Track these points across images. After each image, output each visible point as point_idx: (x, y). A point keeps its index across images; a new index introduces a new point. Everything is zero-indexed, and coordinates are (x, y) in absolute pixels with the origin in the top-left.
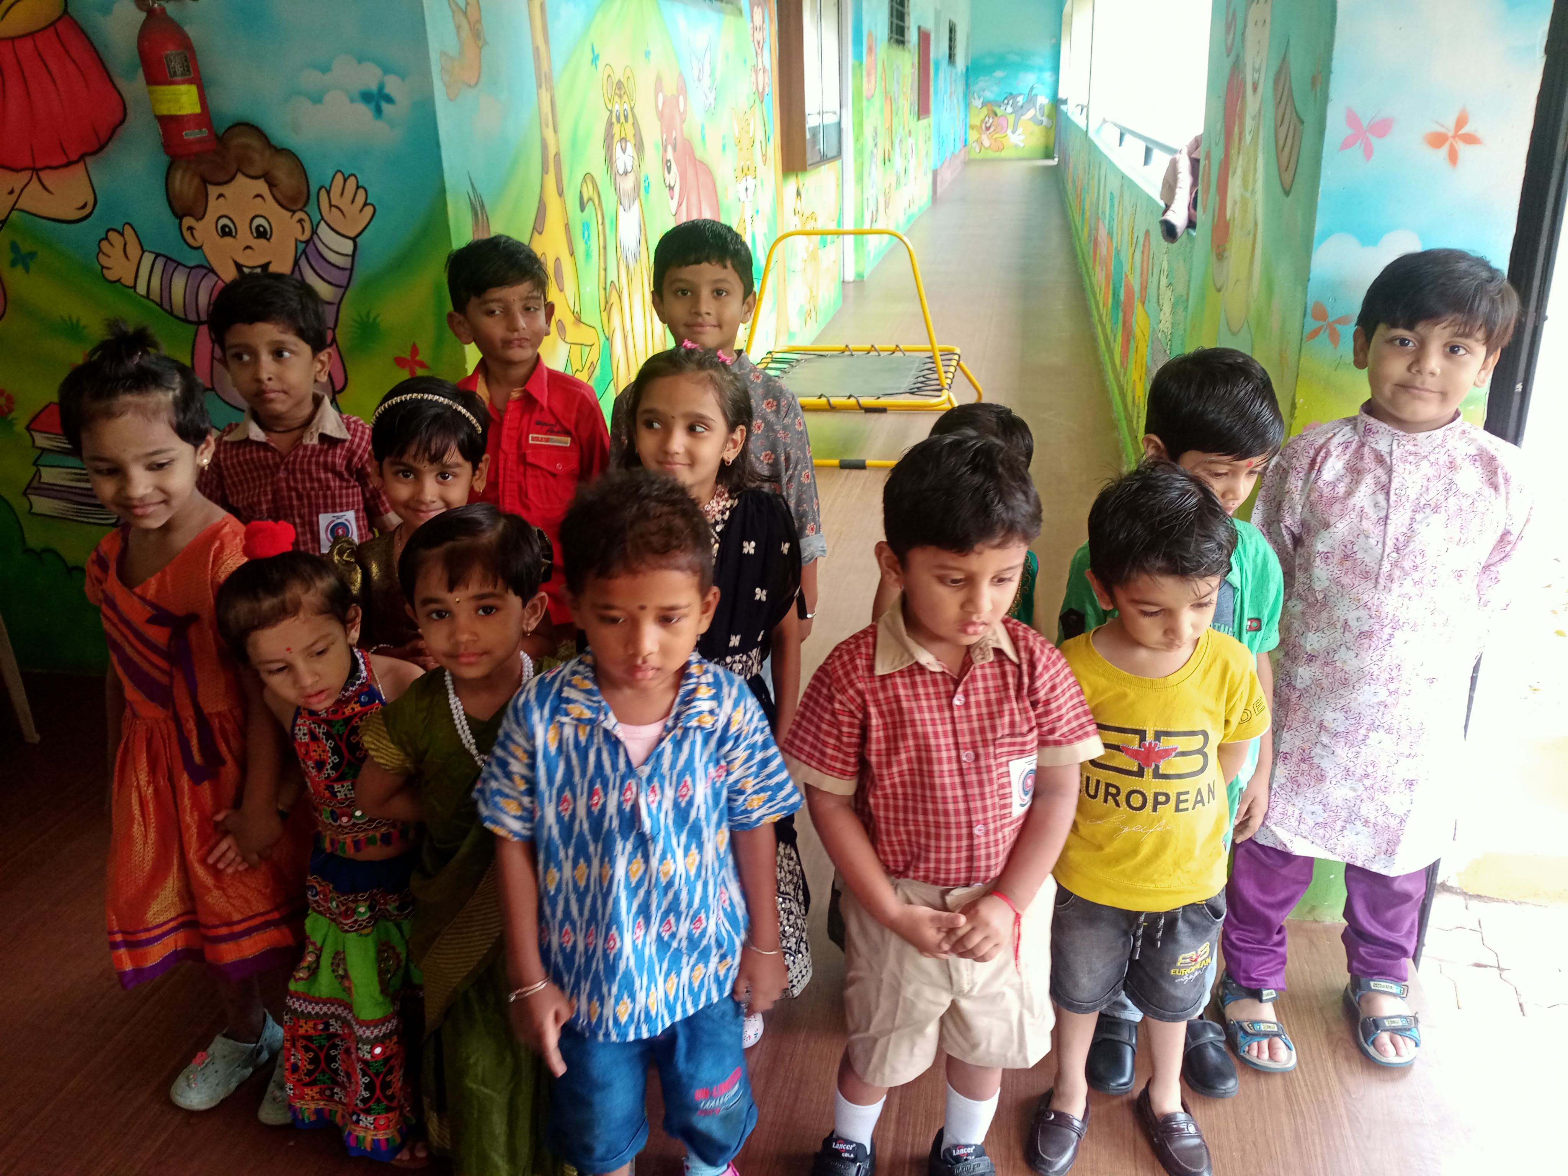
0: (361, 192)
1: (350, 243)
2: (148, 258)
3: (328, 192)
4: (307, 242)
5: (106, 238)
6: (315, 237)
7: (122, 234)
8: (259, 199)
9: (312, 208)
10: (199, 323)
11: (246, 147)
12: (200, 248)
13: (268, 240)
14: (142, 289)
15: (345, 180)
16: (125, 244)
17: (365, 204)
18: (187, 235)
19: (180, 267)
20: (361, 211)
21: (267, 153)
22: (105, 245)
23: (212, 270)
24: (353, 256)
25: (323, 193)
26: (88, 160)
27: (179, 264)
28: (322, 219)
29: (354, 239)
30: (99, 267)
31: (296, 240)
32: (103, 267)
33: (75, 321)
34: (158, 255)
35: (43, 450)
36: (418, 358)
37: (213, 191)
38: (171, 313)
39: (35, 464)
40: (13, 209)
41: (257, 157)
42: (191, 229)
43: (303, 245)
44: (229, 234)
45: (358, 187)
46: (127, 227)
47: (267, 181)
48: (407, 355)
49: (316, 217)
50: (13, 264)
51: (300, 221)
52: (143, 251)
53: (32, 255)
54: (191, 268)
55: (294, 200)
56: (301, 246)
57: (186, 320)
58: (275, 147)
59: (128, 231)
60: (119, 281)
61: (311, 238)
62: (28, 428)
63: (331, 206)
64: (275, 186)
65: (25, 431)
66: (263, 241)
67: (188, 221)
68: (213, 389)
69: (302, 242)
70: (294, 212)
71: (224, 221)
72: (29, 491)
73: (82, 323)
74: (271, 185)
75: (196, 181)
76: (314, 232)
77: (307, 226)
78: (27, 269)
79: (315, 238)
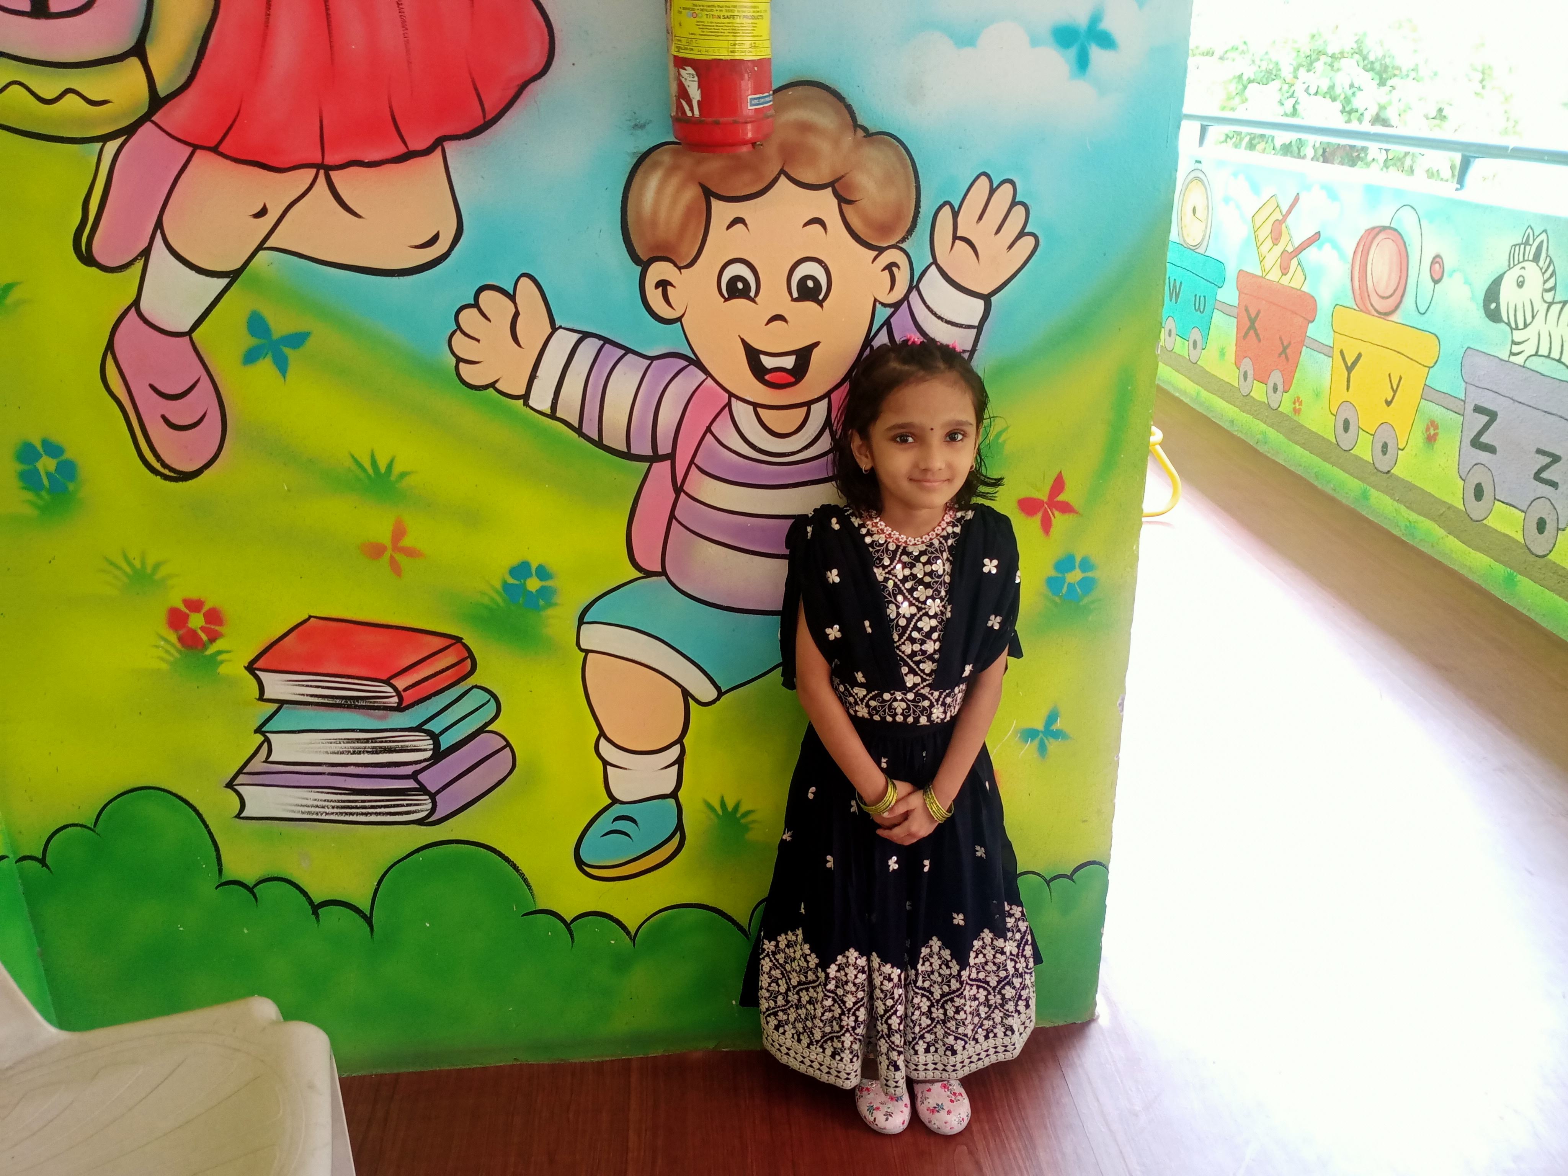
0: (1019, 210)
1: (980, 304)
2: (564, 341)
3: (955, 214)
4: (896, 306)
5: (476, 305)
6: (914, 293)
7: (512, 297)
8: (817, 227)
9: (918, 246)
10: (655, 458)
11: (805, 128)
12: (679, 319)
13: (820, 303)
14: (541, 399)
15: (992, 191)
16: (517, 314)
17: (1022, 234)
18: (655, 297)
19: (630, 356)
20: (1011, 247)
21: (848, 139)
22: (469, 318)
23: (698, 363)
24: (980, 328)
25: (946, 214)
26: (451, 148)
27: (628, 351)
28: (935, 262)
29: (987, 299)
30: (454, 360)
31: (876, 300)
32: (459, 360)
33: (383, 467)
34: (585, 335)
35: (282, 703)
36: (1062, 498)
37: (722, 211)
38: (599, 444)
39: (259, 730)
40: (260, 247)
41: (824, 146)
42: (663, 285)
43: (889, 311)
44: (744, 293)
45: (1014, 204)
46: (525, 282)
47: (836, 194)
48: (1042, 494)
49: (922, 259)
50: (251, 357)
51: (890, 267)
52: (554, 329)
53: (298, 340)
54: (652, 359)
55: (885, 229)
56: (883, 314)
57: (628, 455)
58: (864, 129)
59: (526, 290)
60: (492, 385)
61: (906, 297)
62: (251, 668)
63: (955, 238)
64: (850, 202)
65: (246, 673)
66: (811, 305)
67: (659, 271)
68: (664, 573)
69: (884, 305)
70: (881, 250)
71: (739, 269)
72: (241, 779)
73: (397, 469)
74: (843, 200)
75: (692, 193)
76: (914, 286)
77: (903, 277)
78: (282, 366)
79: (914, 297)
